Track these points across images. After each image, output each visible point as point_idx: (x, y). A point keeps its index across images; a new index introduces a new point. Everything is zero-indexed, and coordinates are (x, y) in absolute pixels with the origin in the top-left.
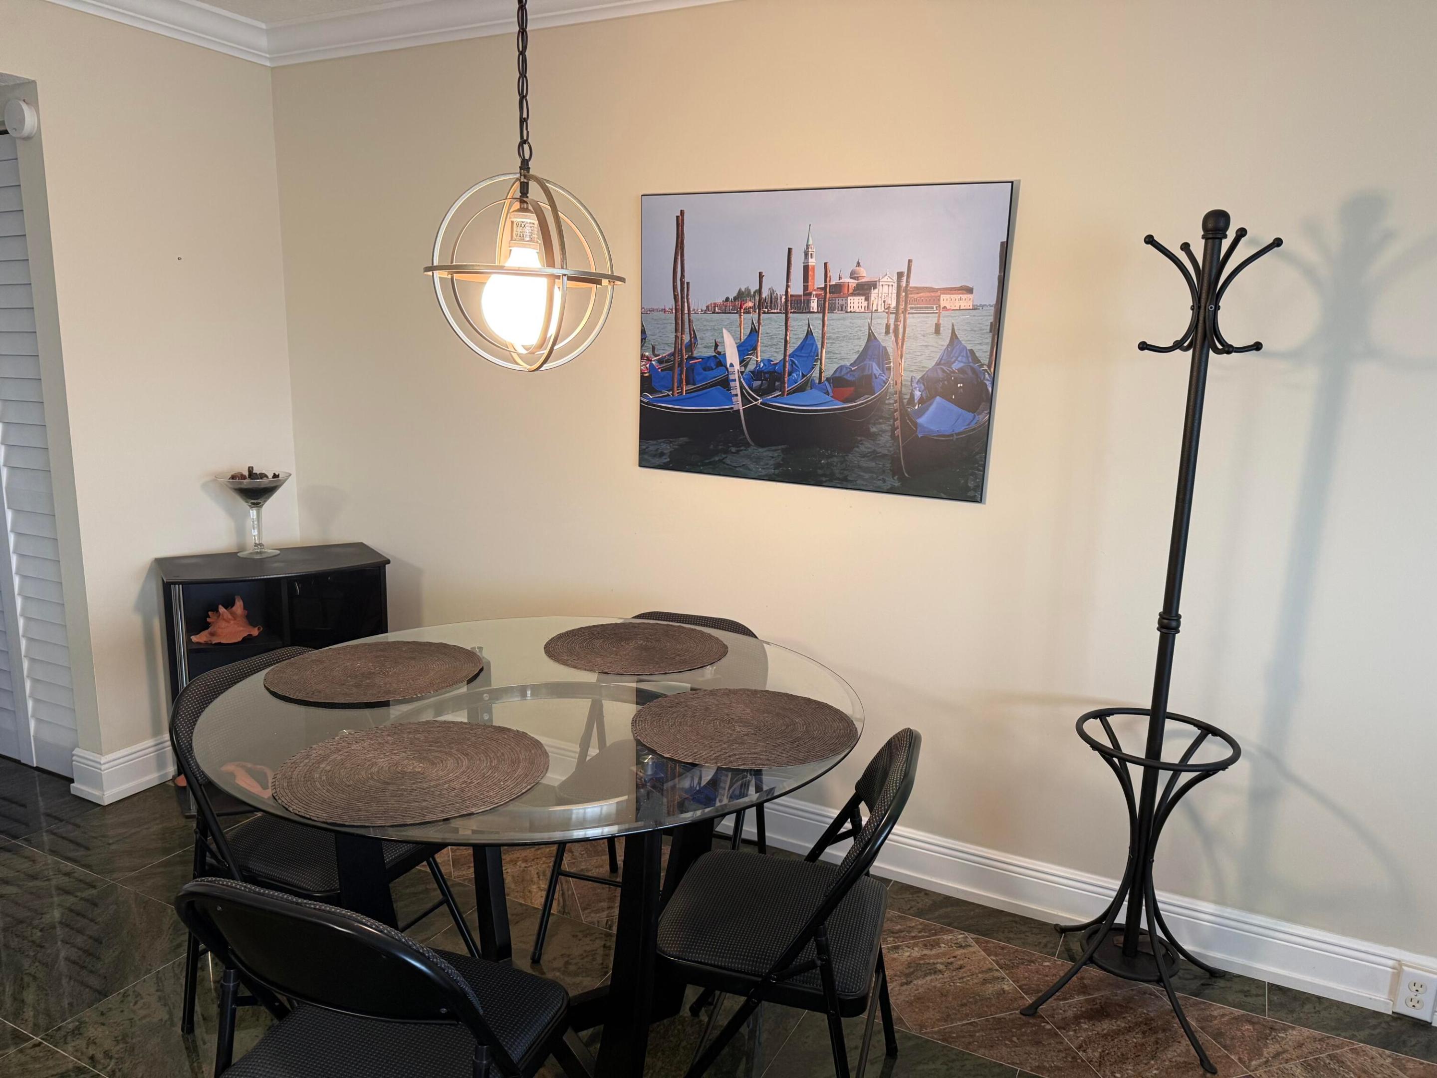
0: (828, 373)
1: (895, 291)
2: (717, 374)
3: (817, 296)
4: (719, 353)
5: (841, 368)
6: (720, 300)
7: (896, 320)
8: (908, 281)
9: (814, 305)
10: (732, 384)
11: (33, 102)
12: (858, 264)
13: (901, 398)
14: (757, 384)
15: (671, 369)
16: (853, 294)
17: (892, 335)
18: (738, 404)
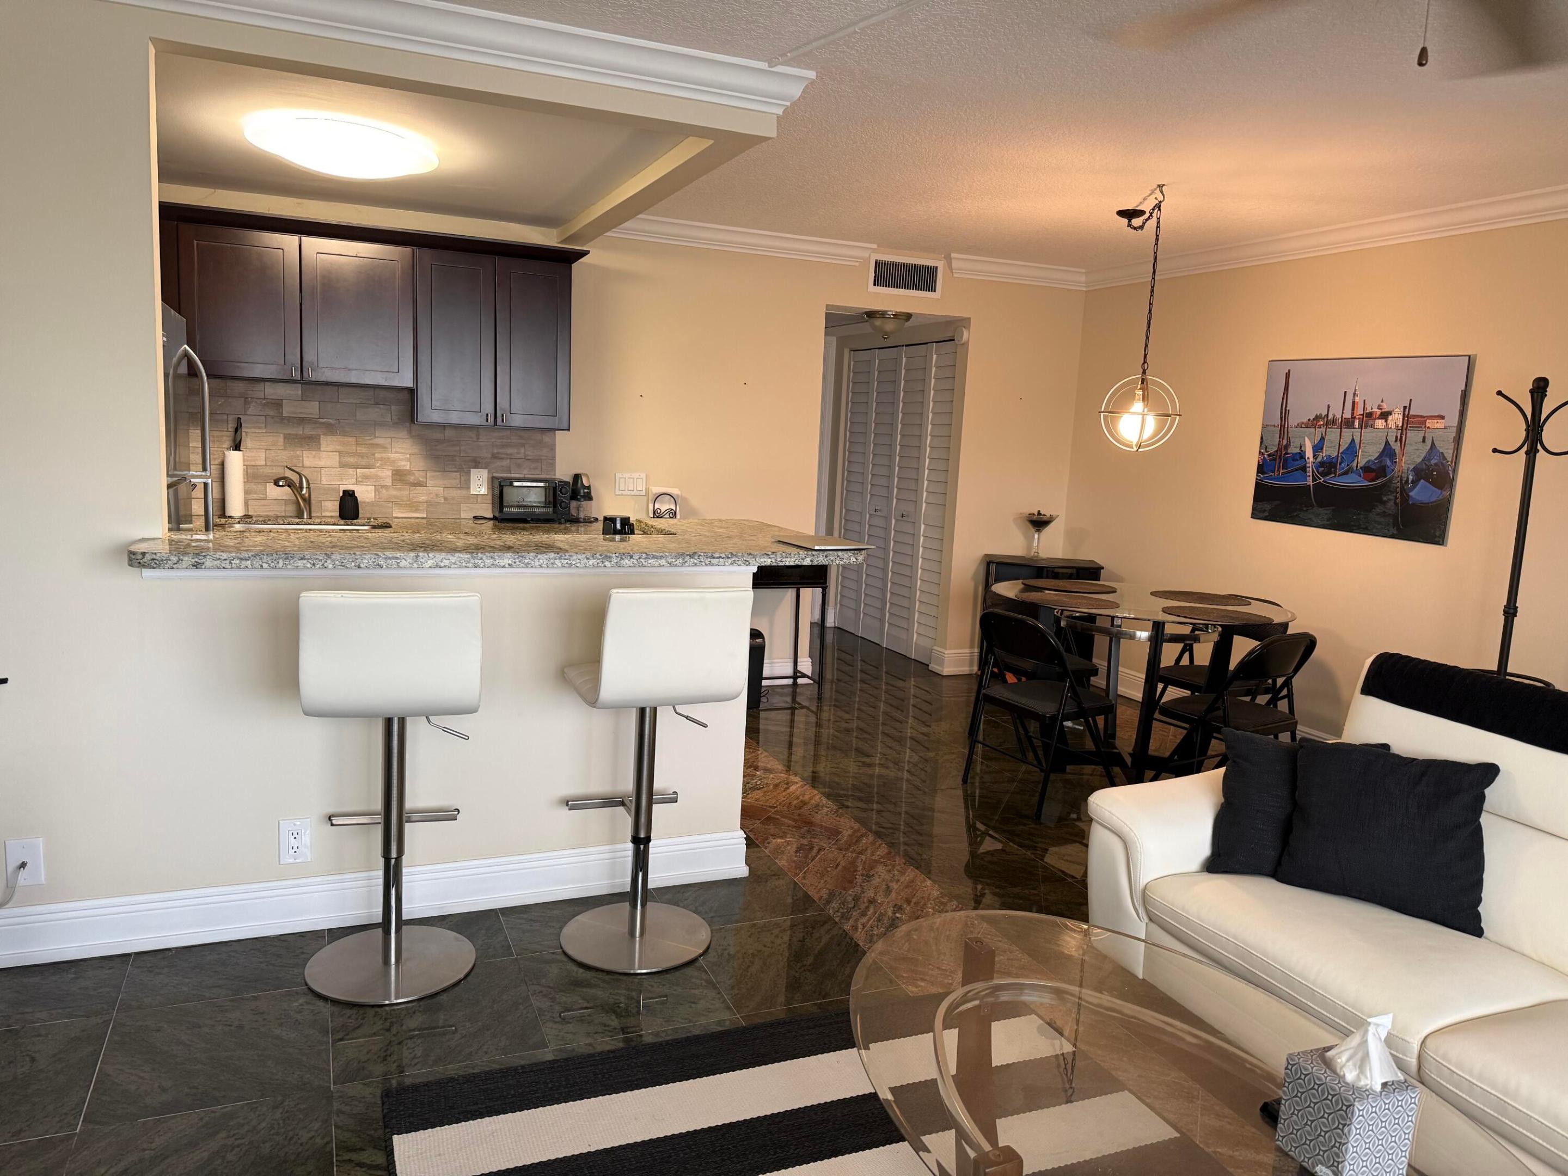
0: (1361, 464)
1: (1401, 417)
2: (1299, 464)
3: (1358, 419)
4: (1302, 451)
5: (1369, 461)
6: (1305, 420)
7: (1402, 434)
8: (1409, 412)
9: (1357, 424)
10: (1308, 469)
11: (968, 327)
12: (1382, 401)
13: (1401, 480)
14: (1321, 469)
15: (1275, 460)
16: (1379, 418)
17: (1399, 442)
18: (1310, 482)
